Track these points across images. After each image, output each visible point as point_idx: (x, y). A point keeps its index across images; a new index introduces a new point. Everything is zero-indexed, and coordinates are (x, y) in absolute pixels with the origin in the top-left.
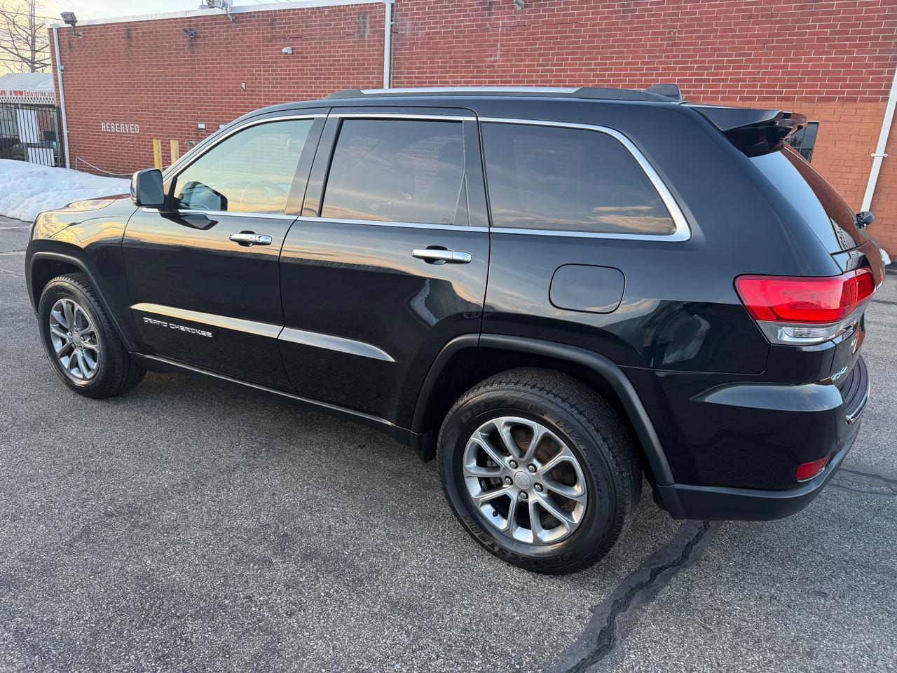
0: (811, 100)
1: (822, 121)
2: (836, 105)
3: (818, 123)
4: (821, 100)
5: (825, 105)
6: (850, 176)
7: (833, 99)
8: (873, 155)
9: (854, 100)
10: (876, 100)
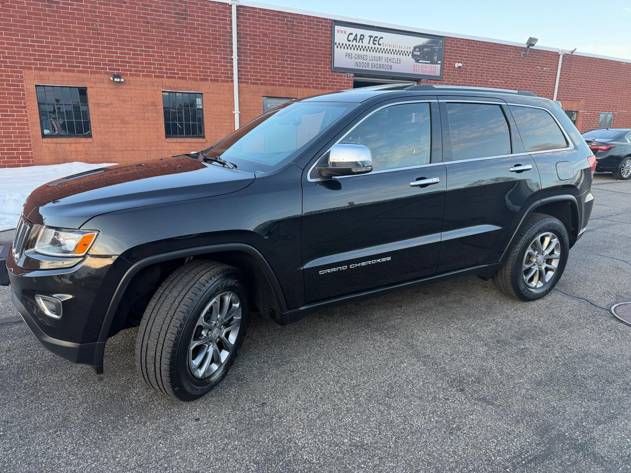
0: (196, 80)
1: (205, 93)
2: (209, 83)
3: (202, 94)
4: (201, 80)
5: (204, 83)
6: (226, 124)
7: (207, 80)
8: (234, 112)
9: (218, 81)
10: (228, 82)
